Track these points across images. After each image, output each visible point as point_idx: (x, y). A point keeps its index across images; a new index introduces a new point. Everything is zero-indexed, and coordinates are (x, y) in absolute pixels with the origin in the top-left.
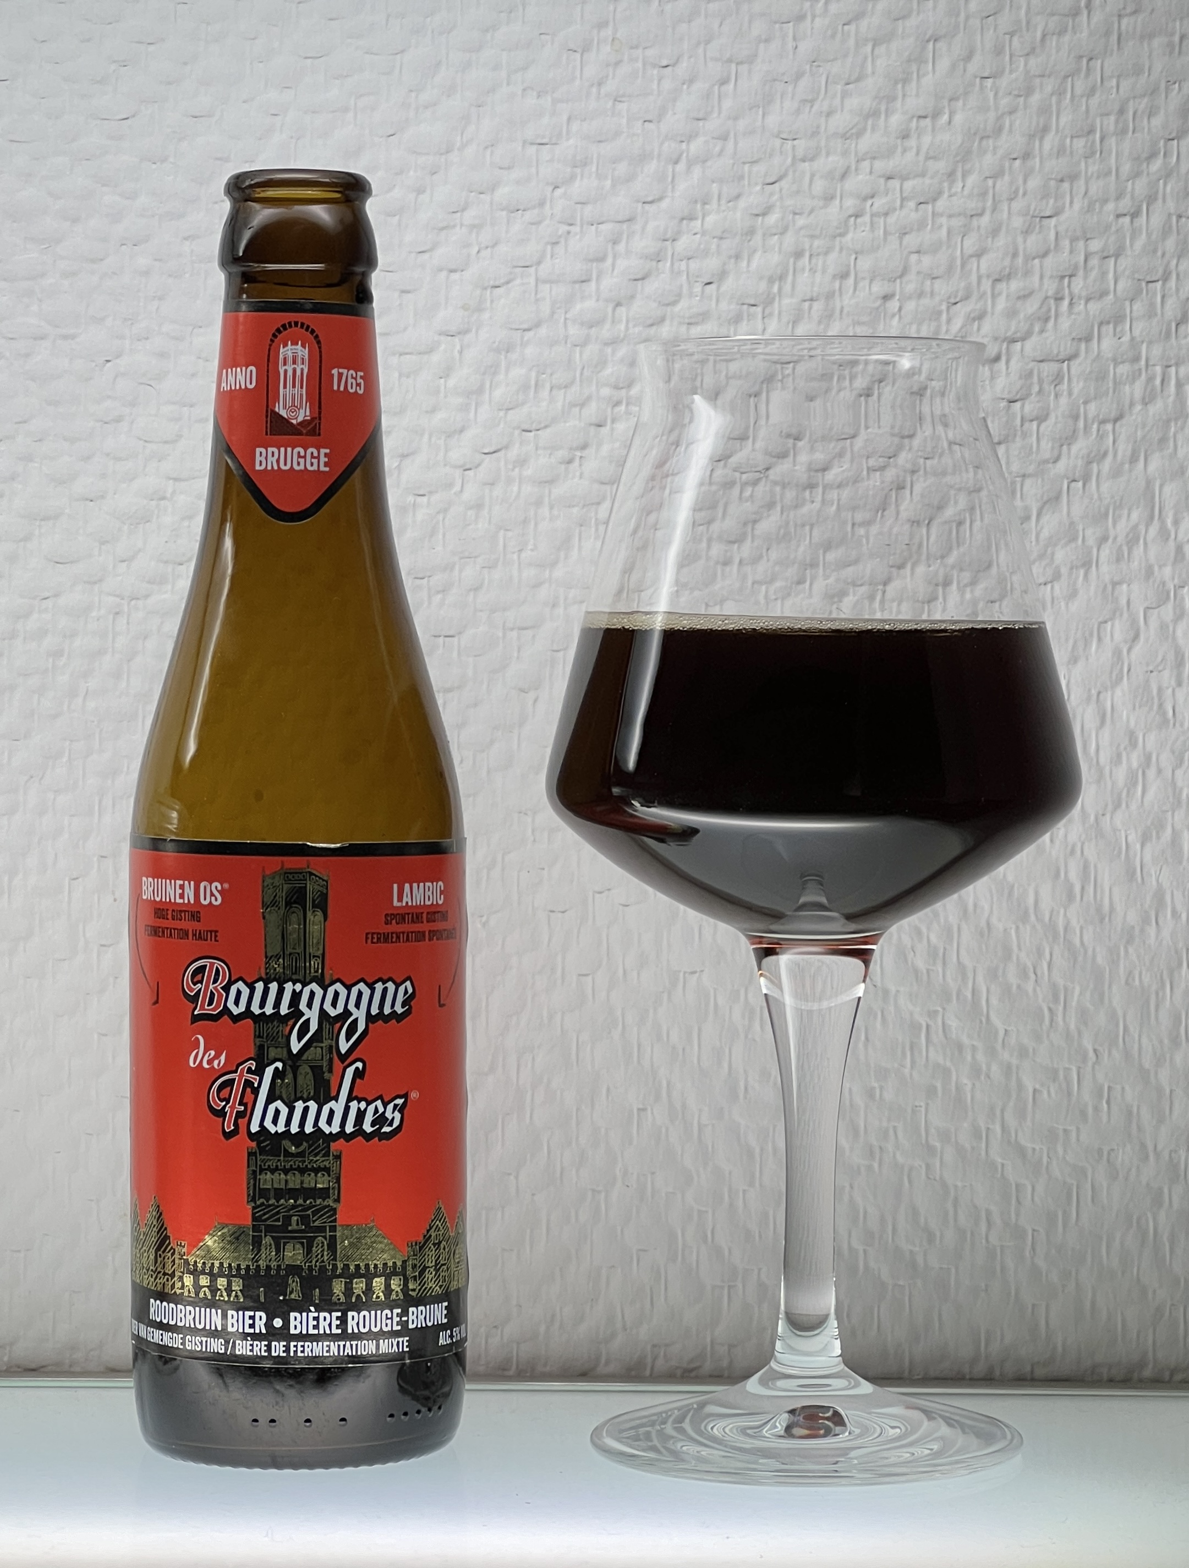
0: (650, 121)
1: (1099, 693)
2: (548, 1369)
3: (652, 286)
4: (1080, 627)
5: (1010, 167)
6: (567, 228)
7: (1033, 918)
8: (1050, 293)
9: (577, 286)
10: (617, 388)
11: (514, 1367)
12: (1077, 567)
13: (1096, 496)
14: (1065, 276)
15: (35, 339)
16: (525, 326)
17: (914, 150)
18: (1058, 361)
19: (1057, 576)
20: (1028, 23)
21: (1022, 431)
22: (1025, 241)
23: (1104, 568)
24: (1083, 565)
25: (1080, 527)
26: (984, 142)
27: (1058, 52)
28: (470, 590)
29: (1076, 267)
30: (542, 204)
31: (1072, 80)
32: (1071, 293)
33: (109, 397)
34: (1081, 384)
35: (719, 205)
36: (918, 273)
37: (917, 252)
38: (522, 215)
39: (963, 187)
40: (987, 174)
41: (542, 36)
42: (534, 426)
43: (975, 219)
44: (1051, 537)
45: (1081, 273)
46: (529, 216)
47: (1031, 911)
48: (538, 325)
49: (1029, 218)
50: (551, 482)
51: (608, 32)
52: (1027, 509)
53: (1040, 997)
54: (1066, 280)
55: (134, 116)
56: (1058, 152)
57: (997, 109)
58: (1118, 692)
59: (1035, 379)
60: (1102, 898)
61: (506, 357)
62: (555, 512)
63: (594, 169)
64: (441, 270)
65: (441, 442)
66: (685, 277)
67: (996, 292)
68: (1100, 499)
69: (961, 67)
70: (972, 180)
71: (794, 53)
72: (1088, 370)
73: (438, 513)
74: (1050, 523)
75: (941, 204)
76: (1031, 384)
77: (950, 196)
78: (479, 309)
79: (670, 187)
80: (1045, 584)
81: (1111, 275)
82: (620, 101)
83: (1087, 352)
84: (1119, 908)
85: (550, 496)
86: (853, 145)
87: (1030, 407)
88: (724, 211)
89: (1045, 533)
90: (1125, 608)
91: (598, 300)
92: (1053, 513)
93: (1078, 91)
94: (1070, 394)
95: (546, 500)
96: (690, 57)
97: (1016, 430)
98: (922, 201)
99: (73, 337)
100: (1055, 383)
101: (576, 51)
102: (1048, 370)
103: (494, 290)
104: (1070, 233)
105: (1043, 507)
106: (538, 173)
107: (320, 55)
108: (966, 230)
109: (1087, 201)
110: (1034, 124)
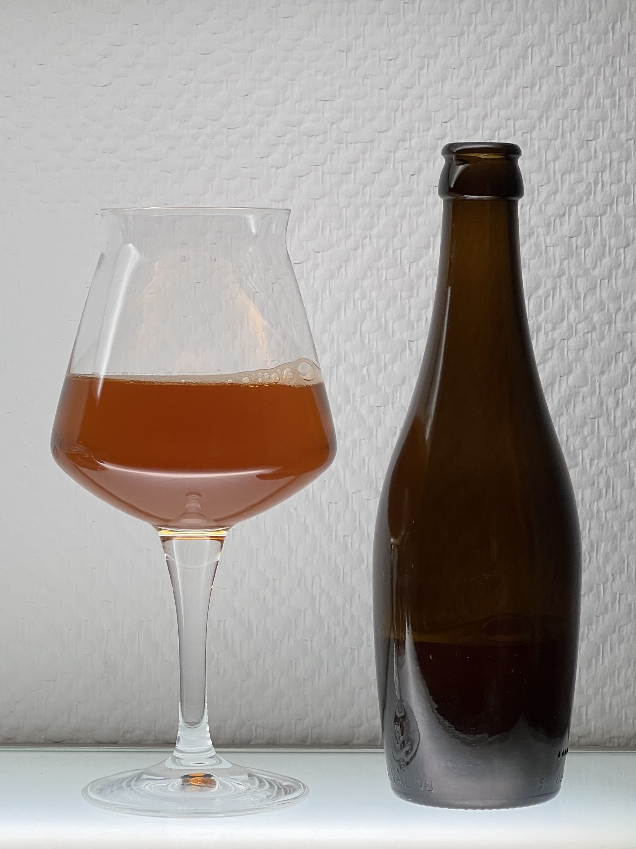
0: (382, 89)
1: (616, 389)
2: (327, 742)
3: (383, 176)
4: (606, 356)
5: (571, 114)
6: (338, 145)
8: (592, 181)
9: (344, 176)
10: (365, 229)
11: (309, 741)
12: (604, 324)
13: (614, 287)
14: (600, 171)
15: (58, 202)
16: (317, 197)
17: (521, 104)
18: (596, 216)
19: (594, 329)
20: (581, 37)
21: (576, 253)
22: (579, 153)
23: (619, 325)
24: (608, 323)
25: (606, 303)
26: (558, 100)
27: (597, 52)
29: (605, 167)
30: (325, 133)
31: (604, 68)
32: (602, 180)
34: (607, 228)
35: (419, 133)
38: (315, 139)
39: (547, 124)
40: (559, 118)
41: (326, 43)
42: (321, 250)
43: (553, 141)
44: (591, 308)
45: (608, 170)
46: (319, 139)
48: (323, 196)
49: (581, 140)
50: (331, 278)
51: (361, 41)
52: (579, 294)
54: (600, 174)
55: (109, 84)
56: (597, 106)
57: (564, 84)
58: (626, 389)
59: (583, 226)
60: (616, 497)
61: (307, 213)
62: (332, 294)
63: (353, 114)
64: (272, 167)
66: (400, 170)
67: (563, 180)
68: (617, 288)
69: (546, 61)
70: (550, 121)
71: (458, 53)
72: (611, 221)
74: (591, 302)
75: (534, 134)
76: (581, 228)
77: (540, 129)
78: (292, 188)
79: (393, 124)
80: (588, 333)
81: (623, 172)
82: (366, 78)
83: (610, 212)
84: (625, 501)
85: (329, 285)
86: (489, 102)
87: (580, 241)
88: (421, 137)
89: (588, 307)
90: (629, 345)
91: (355, 183)
92: (593, 295)
93: (607, 74)
94: (602, 233)
95: (327, 288)
96: (404, 55)
97: (573, 253)
98: (525, 132)
99: (78, 202)
100: (594, 228)
101: (343, 51)
102: (590, 221)
103: (300, 178)
104: (602, 148)
105: (587, 293)
106: (323, 115)
107: (208, 53)
108: (548, 147)
109: (611, 132)
110: (584, 91)
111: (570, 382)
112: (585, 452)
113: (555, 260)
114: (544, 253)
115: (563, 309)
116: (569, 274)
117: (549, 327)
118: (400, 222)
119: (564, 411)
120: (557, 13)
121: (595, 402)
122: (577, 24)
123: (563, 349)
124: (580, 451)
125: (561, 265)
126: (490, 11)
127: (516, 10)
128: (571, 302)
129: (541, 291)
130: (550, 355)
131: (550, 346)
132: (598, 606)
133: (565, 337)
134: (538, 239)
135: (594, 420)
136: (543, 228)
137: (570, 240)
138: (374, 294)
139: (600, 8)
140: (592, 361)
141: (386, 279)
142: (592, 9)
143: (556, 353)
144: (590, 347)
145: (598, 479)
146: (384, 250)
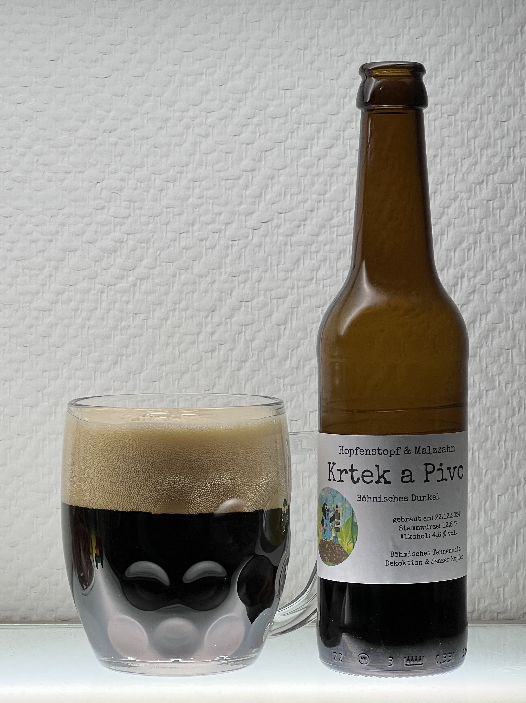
0: (333, 80)
3: (334, 151)
5: (488, 100)
6: (297, 126)
7: (498, 422)
8: (505, 154)
9: (302, 150)
10: (319, 195)
12: (517, 272)
13: (524, 241)
14: (512, 147)
15: (66, 173)
16: (280, 168)
17: (447, 93)
18: (508, 183)
19: (508, 276)
20: (496, 38)
21: (493, 213)
22: (494, 132)
25: (518, 255)
26: (477, 90)
27: (508, 50)
28: (256, 282)
29: (516, 143)
30: (287, 115)
31: (514, 63)
32: (514, 154)
33: (98, 198)
34: (518, 193)
36: (448, 146)
37: (448, 137)
38: (278, 120)
39: (468, 108)
40: (478, 103)
41: (287, 43)
42: (284, 211)
43: (473, 123)
44: (505, 259)
45: (518, 145)
46: (282, 120)
47: (497, 419)
48: (285, 167)
49: (496, 122)
50: (291, 235)
51: (316, 40)
52: (495, 247)
53: (501, 456)
54: (512, 149)
55: (109, 76)
56: (508, 94)
57: (482, 75)
59: (499, 191)
61: (271, 182)
62: (293, 248)
63: (309, 100)
64: (243, 143)
65: (244, 218)
66: (348, 147)
67: (482, 154)
69: (467, 57)
70: (472, 105)
71: (395, 51)
72: (521, 188)
73: (242, 248)
74: (505, 253)
75: (458, 116)
76: (497, 193)
77: (462, 112)
78: (260, 161)
79: (342, 108)
80: (503, 279)
82: (321, 71)
83: (521, 179)
85: (290, 241)
87: (496, 203)
89: (503, 257)
91: (311, 157)
92: (507, 248)
93: (517, 68)
94: (513, 197)
95: (289, 243)
96: (351, 52)
97: (490, 213)
98: (450, 114)
99: (83, 172)
100: (507, 193)
101: (301, 49)
102: (504, 187)
103: (266, 152)
104: (513, 129)
105: (502, 246)
106: (285, 102)
107: (191, 50)
108: (469, 127)
109: (520, 115)
110: (498, 81)
111: (488, 320)
112: (501, 377)
113: (475, 219)
114: (466, 214)
115: (483, 260)
116: (488, 231)
117: (471, 274)
118: (348, 189)
119: (483, 343)
120: (476, 17)
121: (509, 336)
122: (492, 27)
123: (483, 292)
124: (497, 376)
125: (480, 223)
126: (421, 16)
127: (443, 16)
128: (488, 254)
129: (464, 245)
130: (472, 297)
131: (471, 290)
132: (513, 505)
133: (484, 282)
134: (462, 202)
135: (509, 351)
136: (465, 193)
137: (487, 203)
138: (327, 247)
139: (511, 14)
140: (506, 302)
141: (337, 236)
142: (504, 16)
143: (477, 296)
144: (505, 290)
145: (512, 399)
146: (335, 212)
